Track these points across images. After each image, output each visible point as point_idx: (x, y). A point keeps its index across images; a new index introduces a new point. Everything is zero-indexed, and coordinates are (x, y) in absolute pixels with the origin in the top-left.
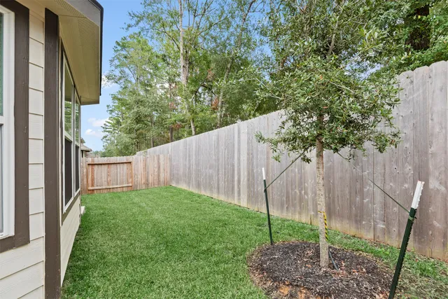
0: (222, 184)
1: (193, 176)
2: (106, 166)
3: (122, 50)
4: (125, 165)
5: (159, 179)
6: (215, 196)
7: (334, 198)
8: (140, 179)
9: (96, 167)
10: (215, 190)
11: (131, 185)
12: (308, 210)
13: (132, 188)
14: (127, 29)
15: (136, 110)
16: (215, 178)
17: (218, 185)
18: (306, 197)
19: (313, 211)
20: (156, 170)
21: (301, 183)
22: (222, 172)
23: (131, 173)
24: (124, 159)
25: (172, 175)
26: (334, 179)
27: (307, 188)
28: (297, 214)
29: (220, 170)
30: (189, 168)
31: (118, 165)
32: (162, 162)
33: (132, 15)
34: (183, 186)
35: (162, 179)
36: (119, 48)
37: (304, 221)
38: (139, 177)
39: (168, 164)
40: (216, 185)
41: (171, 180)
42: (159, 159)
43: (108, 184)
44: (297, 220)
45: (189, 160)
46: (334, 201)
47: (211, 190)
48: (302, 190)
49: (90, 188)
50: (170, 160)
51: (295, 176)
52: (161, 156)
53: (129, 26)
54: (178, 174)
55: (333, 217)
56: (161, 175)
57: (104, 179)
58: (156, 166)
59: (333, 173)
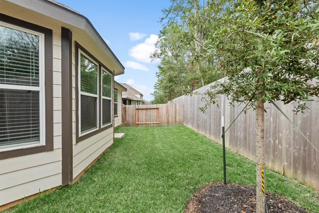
0: (212, 126)
1: (195, 119)
2: (145, 110)
3: (163, 36)
4: (155, 110)
5: (175, 120)
6: (208, 136)
7: (310, 151)
8: (164, 119)
9: (140, 111)
10: (208, 132)
11: (158, 122)
12: (281, 160)
13: (159, 125)
14: (161, 21)
15: (168, 74)
16: (208, 122)
17: (210, 127)
18: (280, 147)
19: (287, 162)
20: (174, 114)
21: (275, 133)
22: (212, 117)
23: (159, 115)
24: (155, 106)
25: (184, 117)
26: (311, 132)
27: (282, 138)
28: (270, 161)
29: (212, 116)
30: (193, 114)
31: (152, 110)
32: (178, 108)
33: (165, 11)
34: (189, 126)
35: (177, 120)
36: (162, 35)
37: (276, 169)
38: (163, 118)
39: (182, 110)
40: (209, 127)
41: (184, 121)
42: (176, 106)
43: (146, 121)
44: (270, 168)
45: (193, 107)
46: (309, 155)
47: (205, 131)
48: (276, 139)
49: (137, 123)
50: (183, 106)
51: (270, 124)
52: (177, 104)
53: (162, 19)
54: (187, 117)
55: (308, 172)
56: (177, 117)
57: (144, 118)
58: (174, 111)
59: (311, 125)
